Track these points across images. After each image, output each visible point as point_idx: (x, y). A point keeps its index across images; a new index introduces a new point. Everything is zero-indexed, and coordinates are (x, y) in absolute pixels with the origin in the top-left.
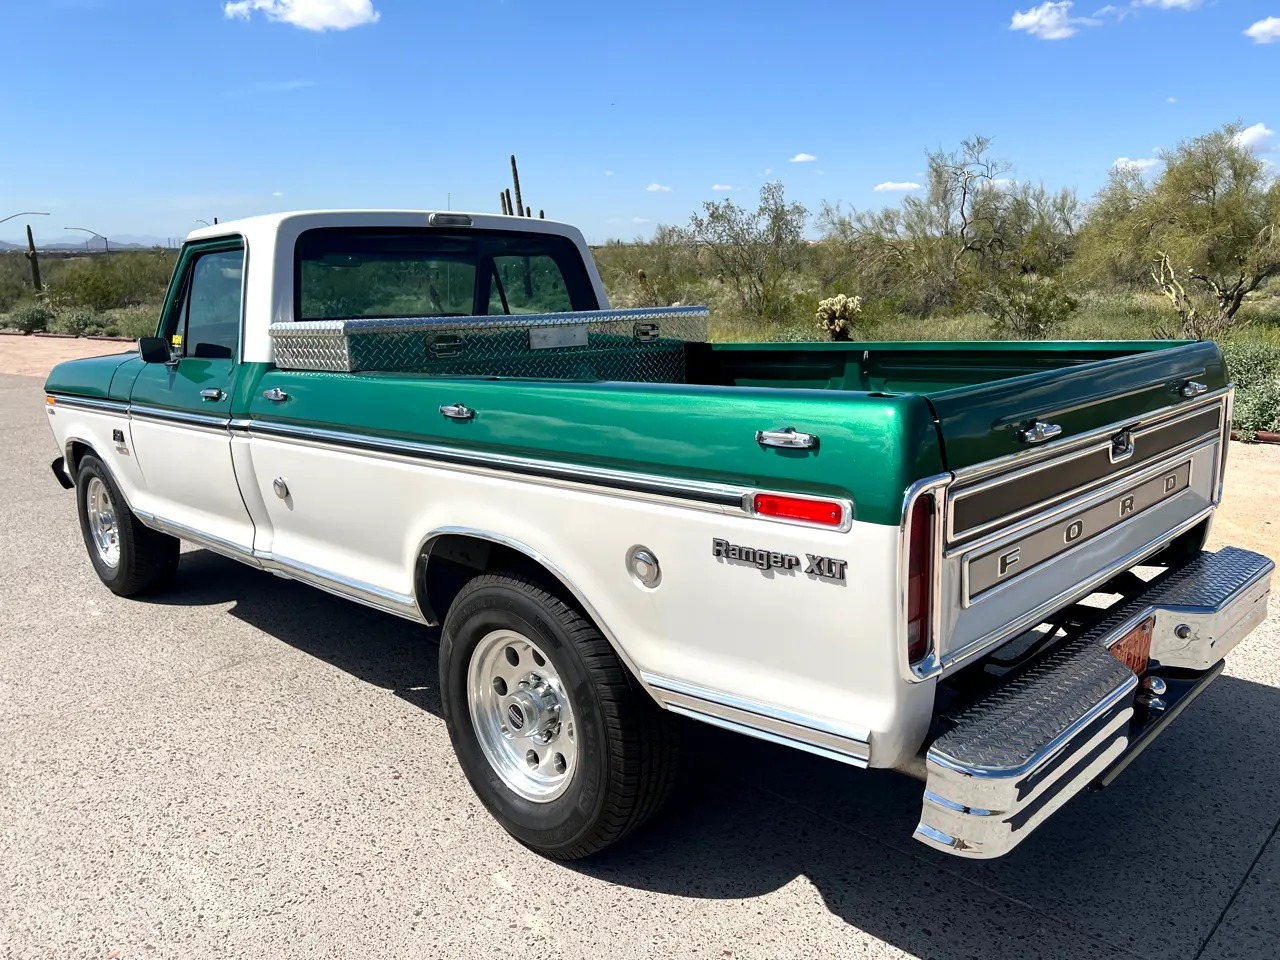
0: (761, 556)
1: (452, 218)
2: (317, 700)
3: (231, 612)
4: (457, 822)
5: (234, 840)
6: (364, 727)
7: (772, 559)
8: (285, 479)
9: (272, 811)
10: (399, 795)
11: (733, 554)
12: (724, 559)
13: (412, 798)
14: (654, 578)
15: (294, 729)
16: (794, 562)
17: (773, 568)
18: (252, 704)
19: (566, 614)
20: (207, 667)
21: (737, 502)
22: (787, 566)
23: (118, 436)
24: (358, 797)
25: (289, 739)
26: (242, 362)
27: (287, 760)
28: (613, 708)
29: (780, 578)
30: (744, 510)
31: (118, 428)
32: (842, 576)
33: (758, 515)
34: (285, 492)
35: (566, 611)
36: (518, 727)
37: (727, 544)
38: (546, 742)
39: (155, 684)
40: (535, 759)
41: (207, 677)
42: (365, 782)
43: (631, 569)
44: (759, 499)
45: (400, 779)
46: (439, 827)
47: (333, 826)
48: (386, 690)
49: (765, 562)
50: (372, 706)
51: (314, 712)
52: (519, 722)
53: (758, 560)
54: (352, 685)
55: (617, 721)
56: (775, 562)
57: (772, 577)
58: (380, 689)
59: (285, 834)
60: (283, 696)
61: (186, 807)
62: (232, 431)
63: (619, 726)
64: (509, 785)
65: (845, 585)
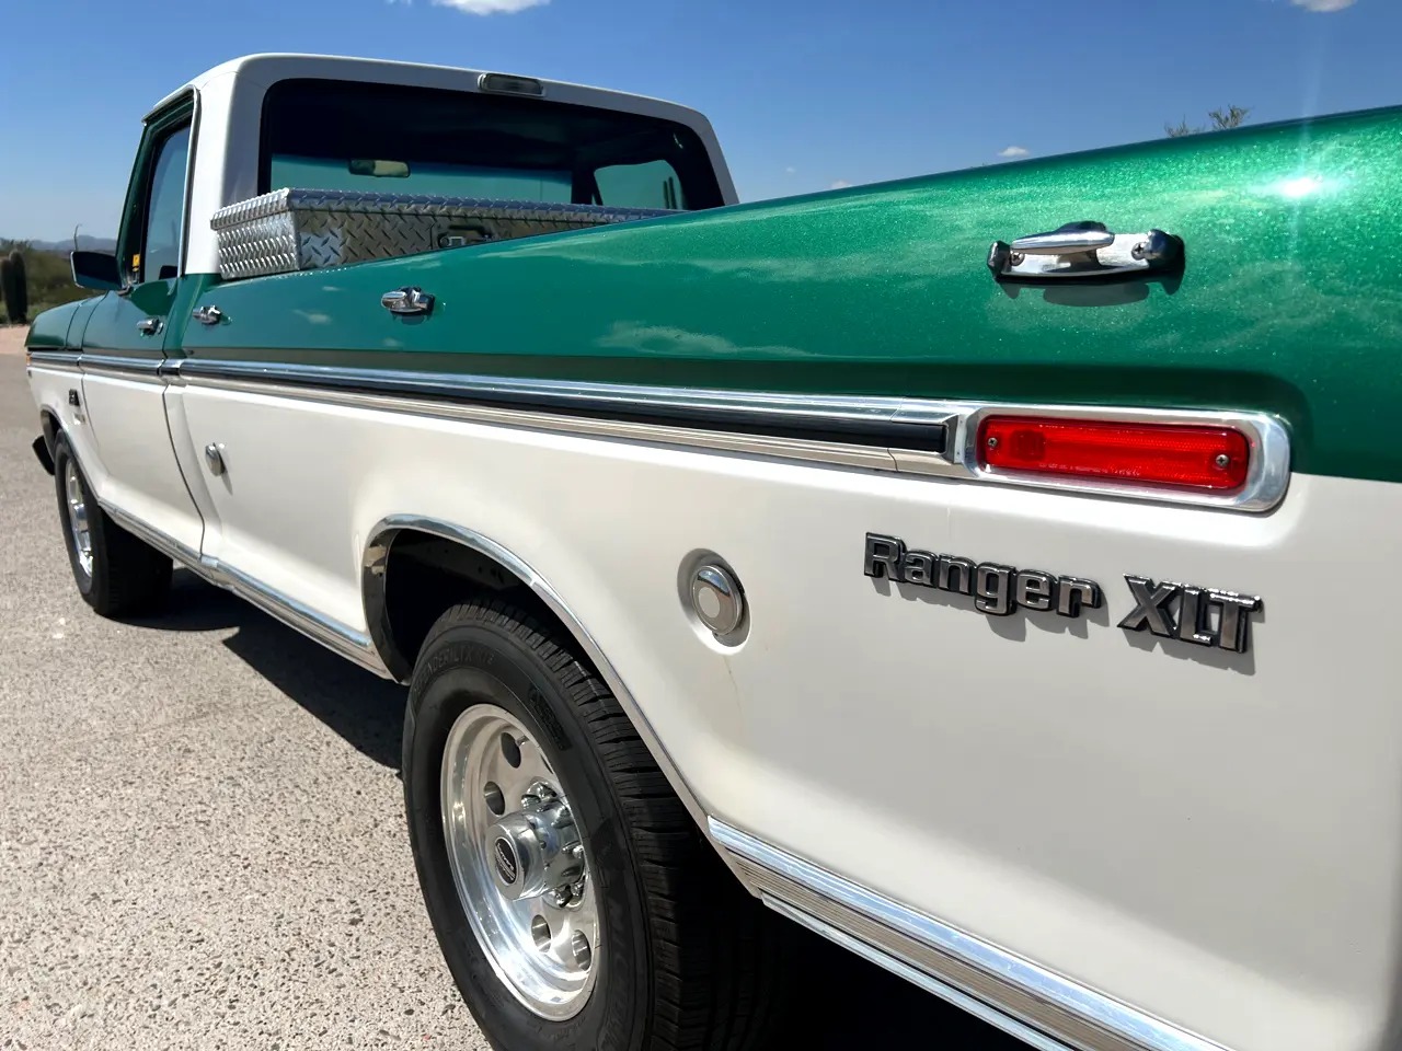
0: (992, 580)
1: (514, 82)
2: (285, 780)
3: (227, 642)
4: (424, 1019)
5: (62, 1022)
6: (337, 828)
7: (1023, 589)
8: (221, 446)
9: (141, 971)
10: (346, 957)
11: (916, 574)
12: (893, 585)
13: (367, 965)
14: (734, 626)
15: (234, 825)
16: (1087, 599)
17: (1021, 612)
18: (193, 780)
19: (582, 685)
20: (160, 720)
21: (933, 438)
22: (1065, 608)
23: (75, 399)
24: (283, 954)
25: (221, 841)
26: (183, 275)
27: (202, 877)
28: (660, 878)
29: (1042, 642)
30: (951, 460)
31: (74, 388)
32: (1243, 643)
33: (986, 473)
34: (219, 464)
35: (583, 680)
36: (510, 882)
37: (902, 546)
38: (562, 906)
39: (81, 740)
40: (543, 933)
41: (152, 733)
42: (304, 926)
43: (689, 602)
44: (993, 428)
45: (360, 926)
46: (391, 1027)
47: (223, 1009)
48: (388, 769)
49: (1001, 595)
50: (359, 793)
51: (274, 799)
52: (509, 871)
53: (981, 590)
54: (343, 758)
55: (667, 903)
56: (1030, 596)
57: (1019, 635)
58: (378, 767)
59: (143, 1018)
60: (240, 770)
61: (21, 949)
62: (165, 377)
63: (670, 915)
64: (500, 974)
65: (1249, 670)
